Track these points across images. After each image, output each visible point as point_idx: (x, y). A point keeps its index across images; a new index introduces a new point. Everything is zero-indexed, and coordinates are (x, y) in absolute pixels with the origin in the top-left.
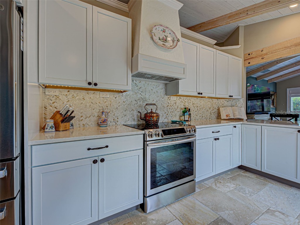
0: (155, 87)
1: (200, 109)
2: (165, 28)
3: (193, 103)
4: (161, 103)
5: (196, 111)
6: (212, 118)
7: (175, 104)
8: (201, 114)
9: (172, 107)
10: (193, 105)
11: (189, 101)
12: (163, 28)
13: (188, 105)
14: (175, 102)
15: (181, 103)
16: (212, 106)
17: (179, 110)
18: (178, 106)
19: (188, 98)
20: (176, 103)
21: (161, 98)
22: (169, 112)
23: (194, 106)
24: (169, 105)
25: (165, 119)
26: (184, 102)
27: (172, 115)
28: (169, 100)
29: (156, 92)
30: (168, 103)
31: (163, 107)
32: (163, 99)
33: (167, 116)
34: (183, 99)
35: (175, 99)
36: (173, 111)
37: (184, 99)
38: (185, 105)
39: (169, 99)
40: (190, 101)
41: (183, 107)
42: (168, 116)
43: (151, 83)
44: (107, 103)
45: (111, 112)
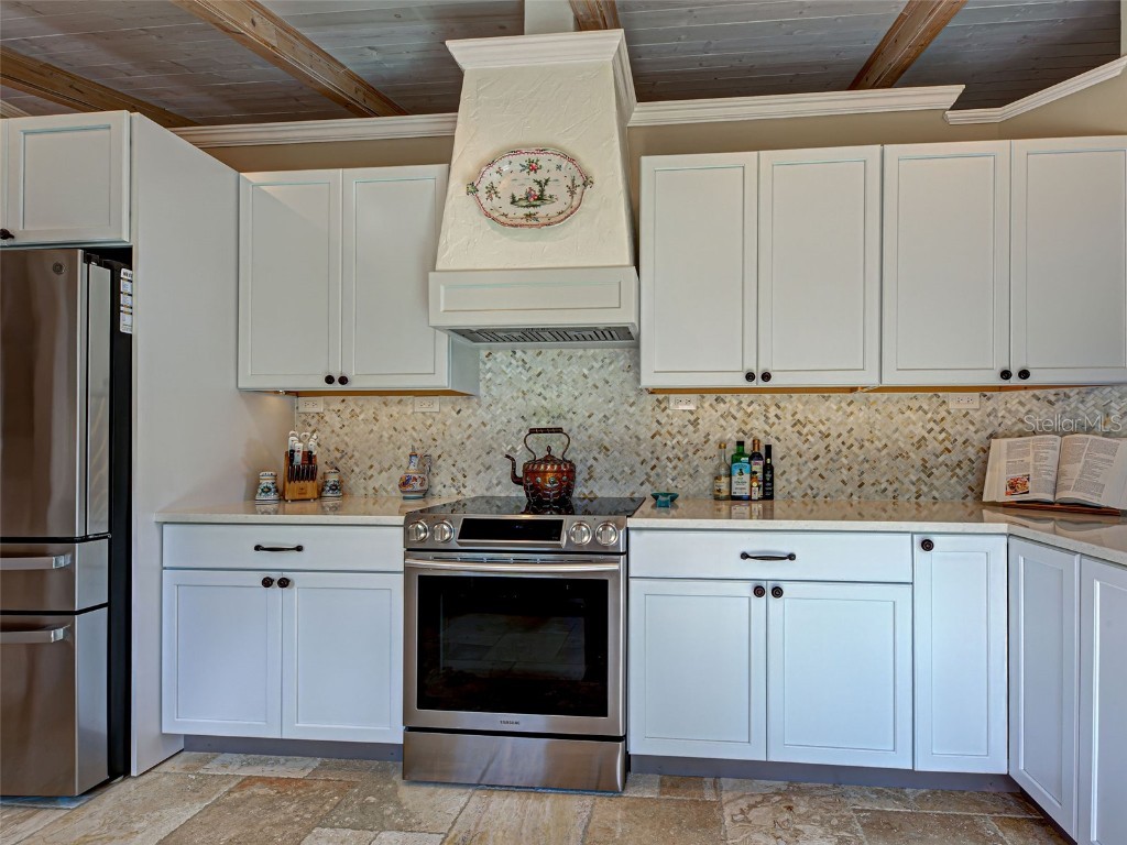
0: (597, 365)
1: (844, 449)
2: (533, 157)
3: (797, 417)
4: (626, 423)
5: (815, 459)
7: (691, 428)
8: (855, 471)
9: (679, 438)
10: (798, 427)
11: (773, 411)
12: (526, 157)
13: (767, 428)
14: (692, 418)
15: (722, 422)
17: (711, 449)
18: (708, 434)
19: (768, 396)
20: (695, 423)
21: (626, 406)
22: (663, 458)
23: (805, 431)
24: (663, 431)
25: (642, 484)
26: (739, 415)
27: (675, 473)
28: (664, 410)
29: (600, 384)
30: (658, 421)
31: (635, 439)
32: (632, 410)
33: (653, 473)
34: (735, 402)
35: (692, 407)
36: (681, 456)
37: (744, 405)
38: (749, 427)
39: (663, 406)
40: (779, 412)
41: (732, 436)
42: (658, 475)
43: (580, 352)
44: (433, 429)
45: (445, 456)
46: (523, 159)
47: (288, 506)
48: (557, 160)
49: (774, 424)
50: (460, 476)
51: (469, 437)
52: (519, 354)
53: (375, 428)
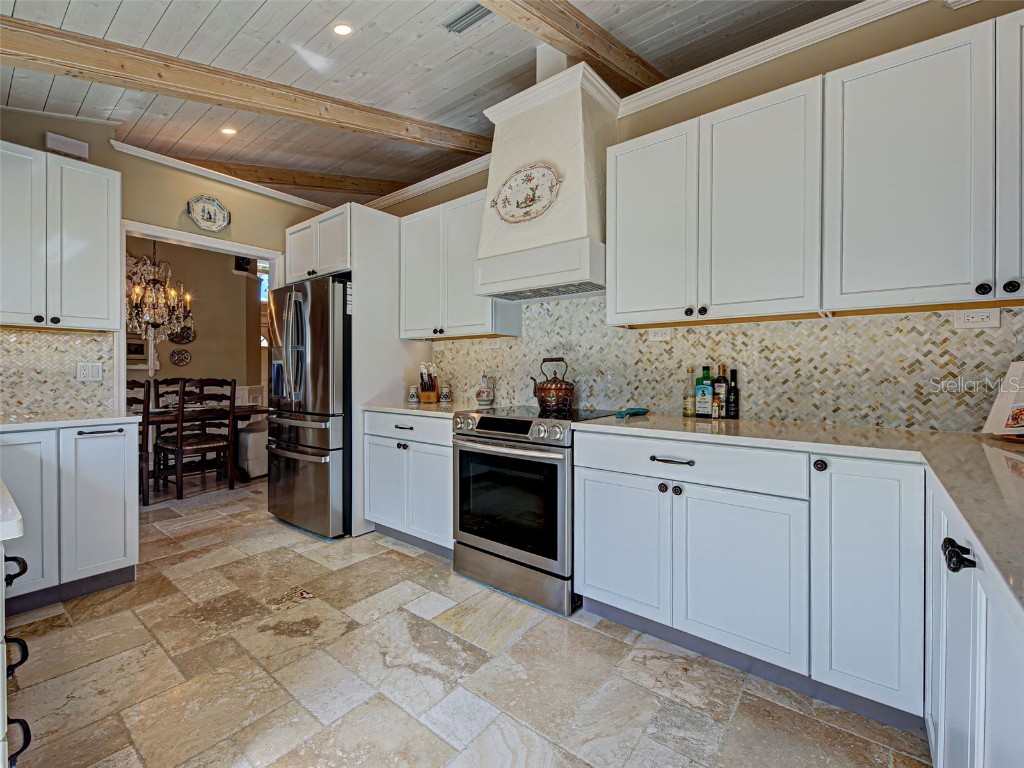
0: (595, 310)
1: (817, 374)
2: (528, 173)
3: (764, 344)
4: (617, 353)
5: (785, 382)
6: (933, 422)
7: (666, 356)
8: (829, 396)
9: (657, 364)
10: (766, 353)
11: (740, 339)
12: (525, 173)
13: (735, 355)
14: (668, 348)
15: (693, 350)
16: (937, 351)
17: (683, 374)
18: (681, 361)
19: (735, 325)
20: (670, 352)
21: (616, 339)
22: (644, 380)
23: (772, 357)
24: (644, 359)
25: (628, 401)
26: (708, 344)
27: (653, 393)
28: (644, 342)
29: (598, 323)
30: (640, 351)
31: (622, 365)
32: (621, 342)
33: (636, 393)
34: (705, 333)
35: (668, 339)
36: (658, 379)
37: (713, 335)
38: (717, 354)
39: (644, 338)
40: (745, 339)
41: (701, 361)
42: (640, 394)
43: (584, 300)
44: (497, 360)
45: (503, 377)
46: (522, 176)
47: (422, 405)
48: (542, 171)
49: (741, 351)
50: (511, 391)
51: (516, 365)
52: (545, 305)
53: (468, 359)
